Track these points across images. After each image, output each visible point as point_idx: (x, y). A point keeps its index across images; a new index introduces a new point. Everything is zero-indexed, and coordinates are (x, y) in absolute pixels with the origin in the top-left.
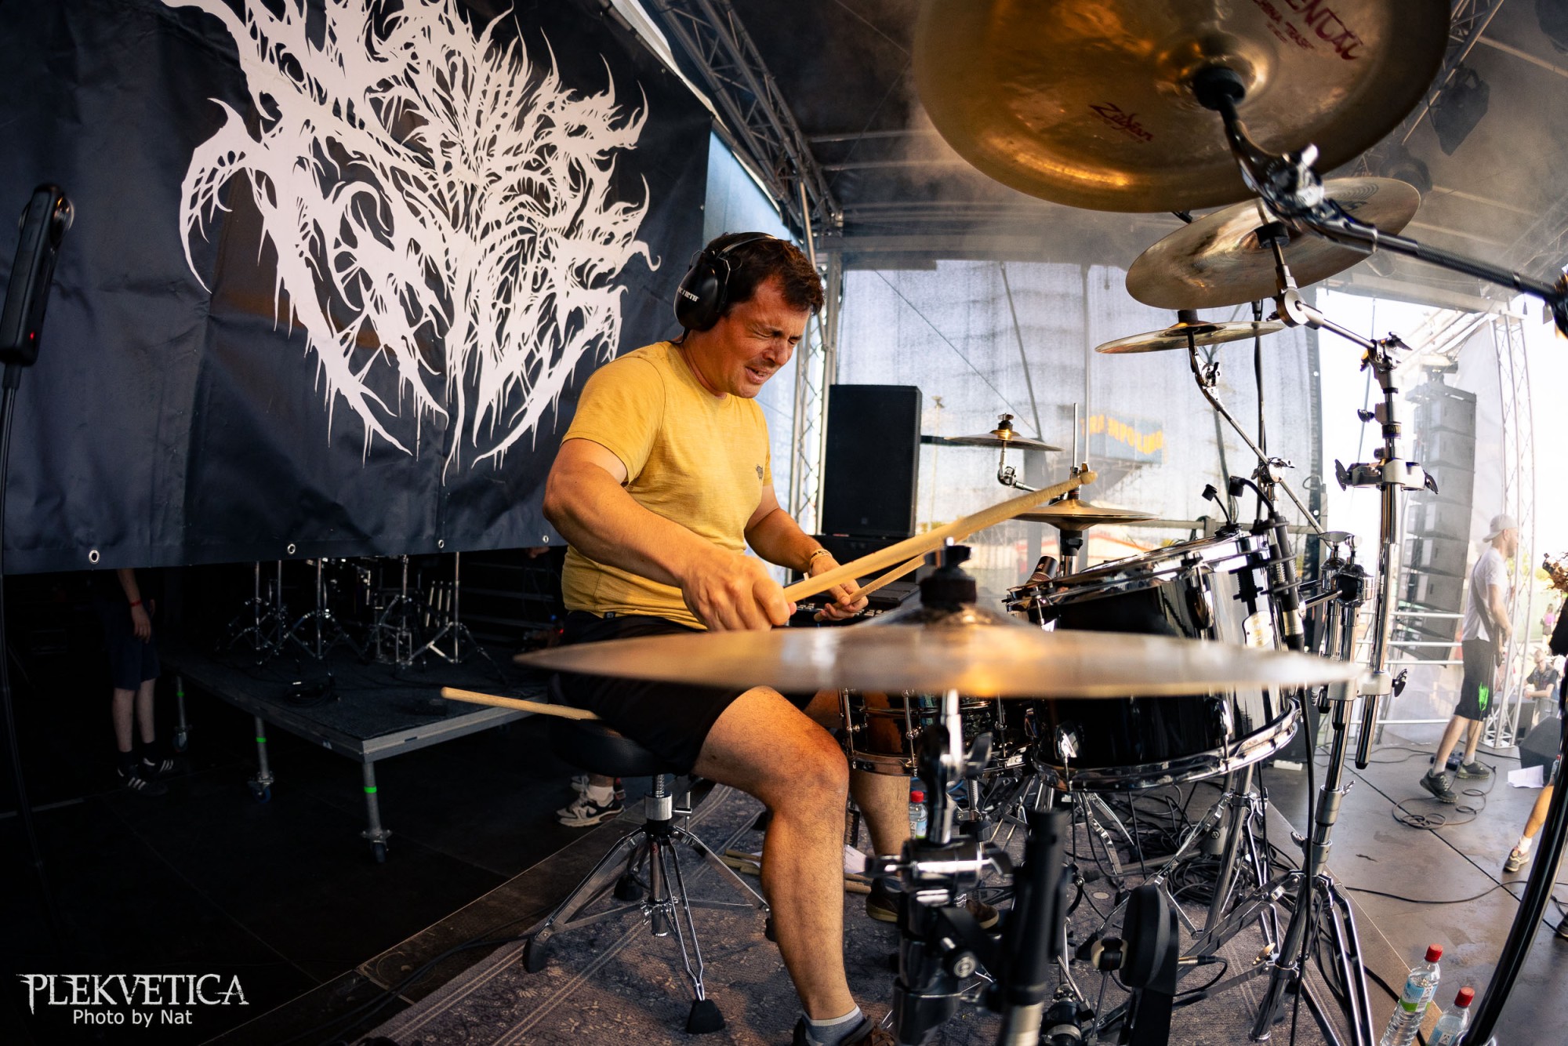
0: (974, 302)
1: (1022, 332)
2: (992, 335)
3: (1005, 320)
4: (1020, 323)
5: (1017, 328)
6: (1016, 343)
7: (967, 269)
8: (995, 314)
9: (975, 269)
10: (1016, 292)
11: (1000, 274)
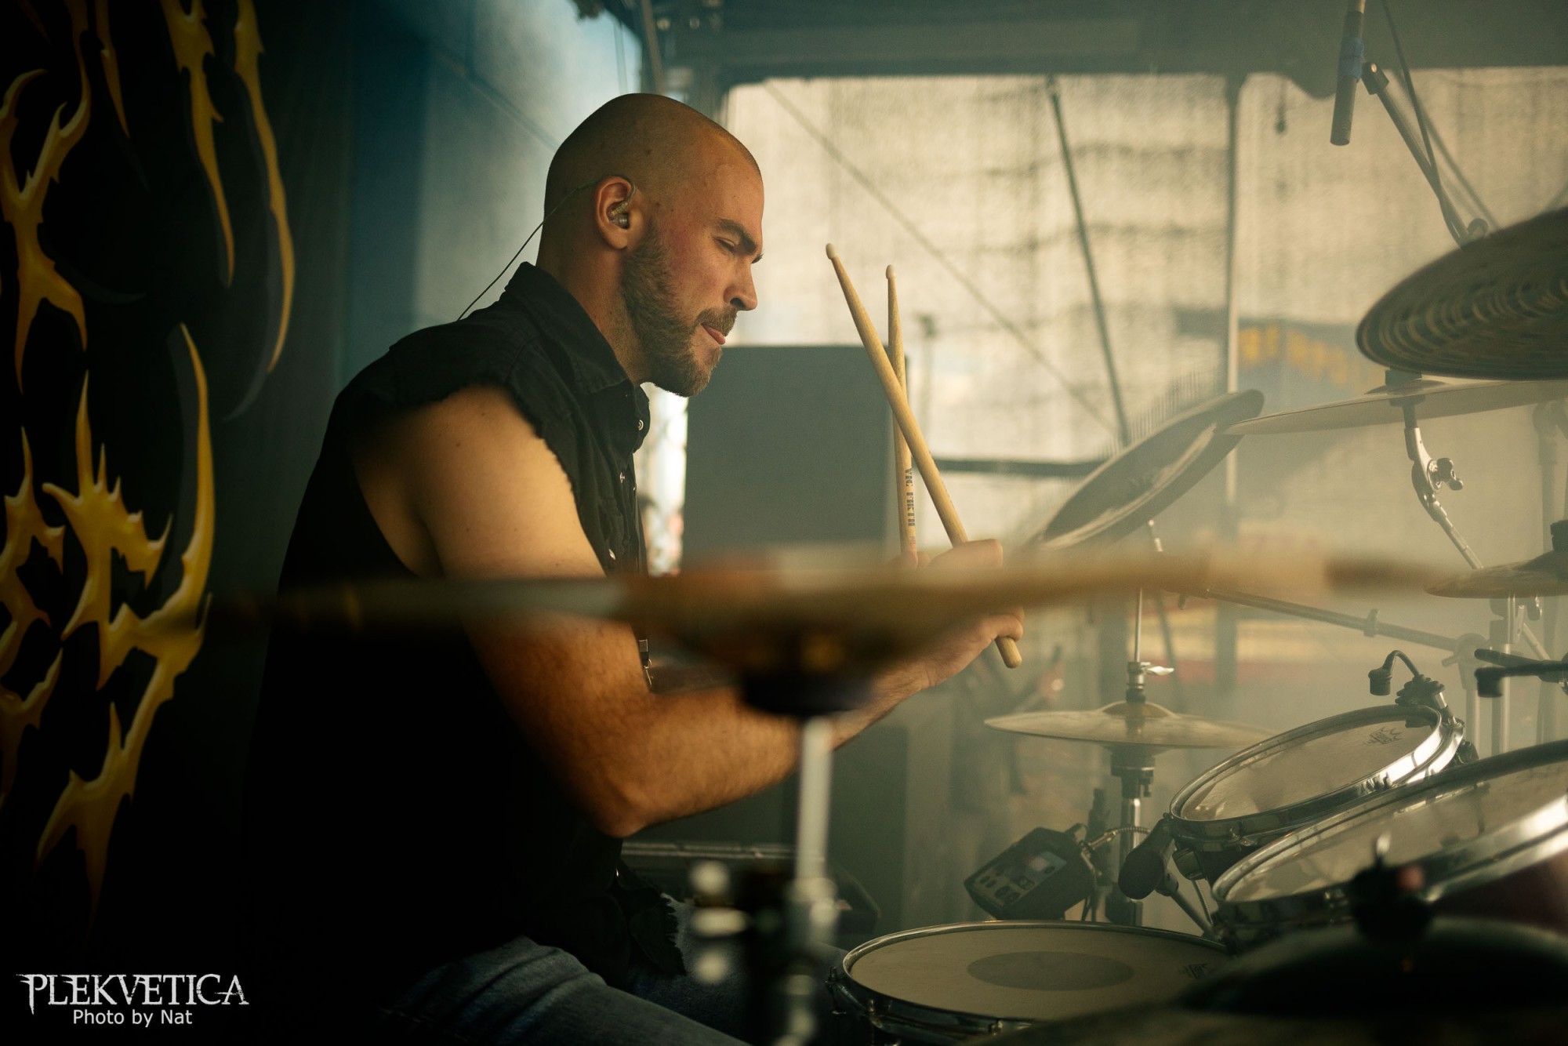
0: (995, 173)
1: (1092, 236)
2: (1032, 245)
3: (1056, 212)
4: (1089, 217)
5: (1081, 229)
6: (1079, 261)
7: (980, 99)
8: (1036, 200)
9: (995, 99)
10: (1082, 151)
11: (1048, 107)
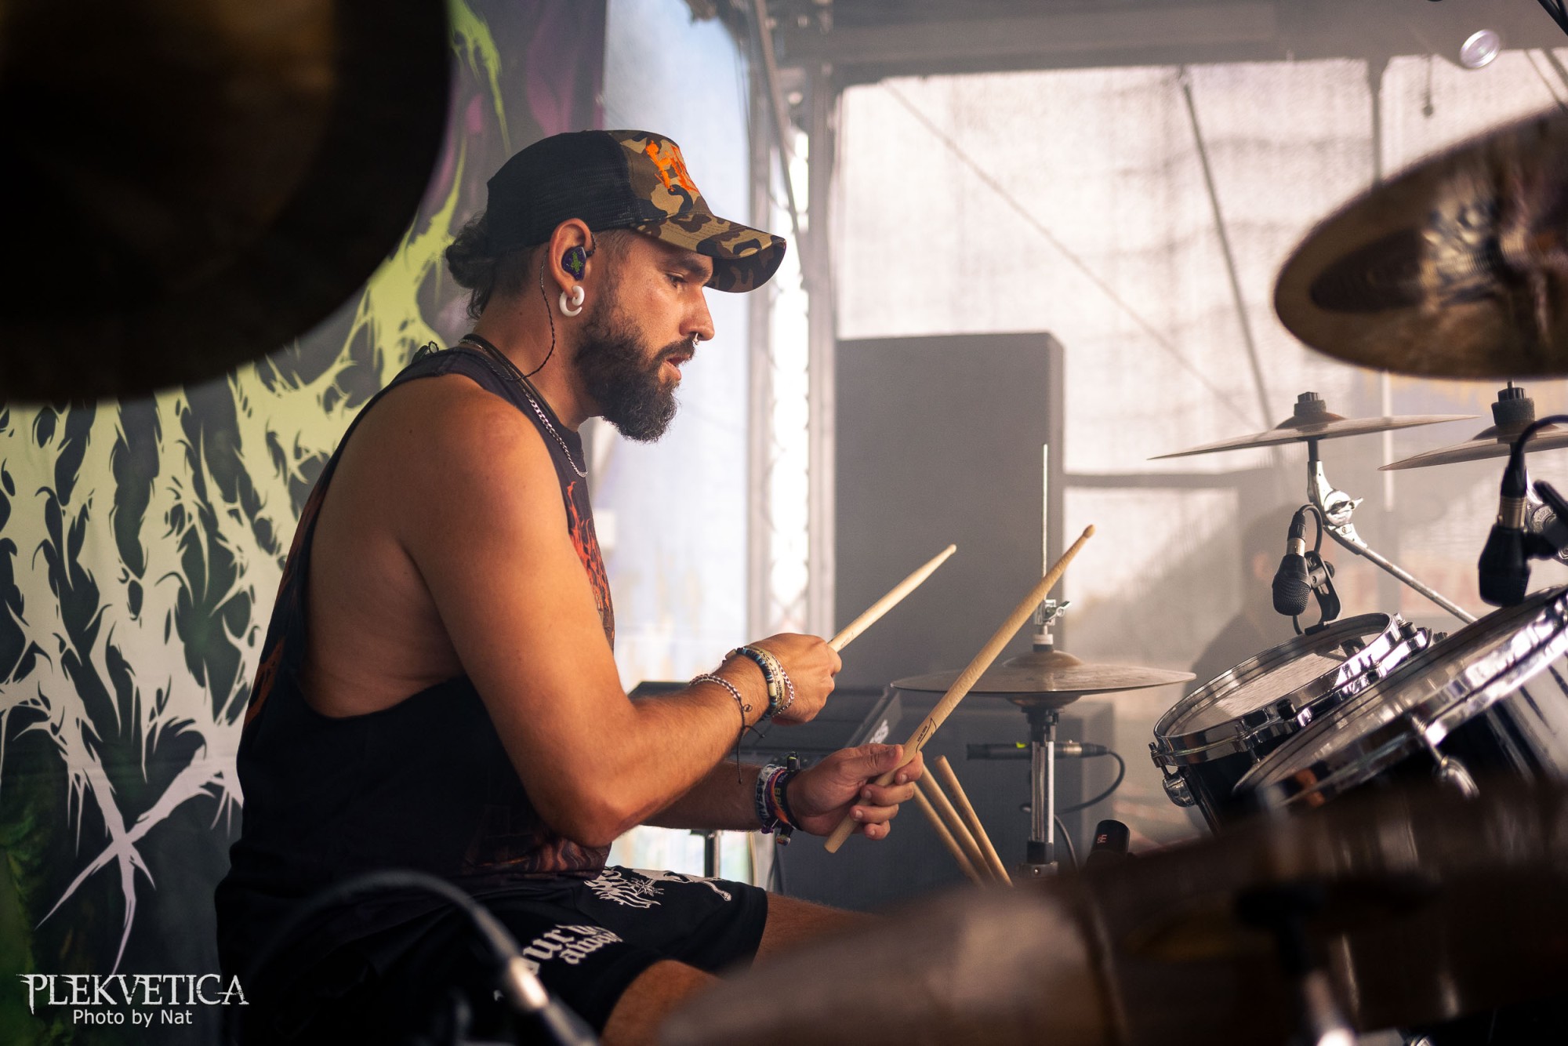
0: (1127, 173)
1: (1232, 235)
2: (1170, 248)
3: (1195, 210)
4: (1227, 215)
5: (1220, 228)
6: (1220, 262)
8: (1172, 198)
10: (1218, 146)
11: (1180, 100)
